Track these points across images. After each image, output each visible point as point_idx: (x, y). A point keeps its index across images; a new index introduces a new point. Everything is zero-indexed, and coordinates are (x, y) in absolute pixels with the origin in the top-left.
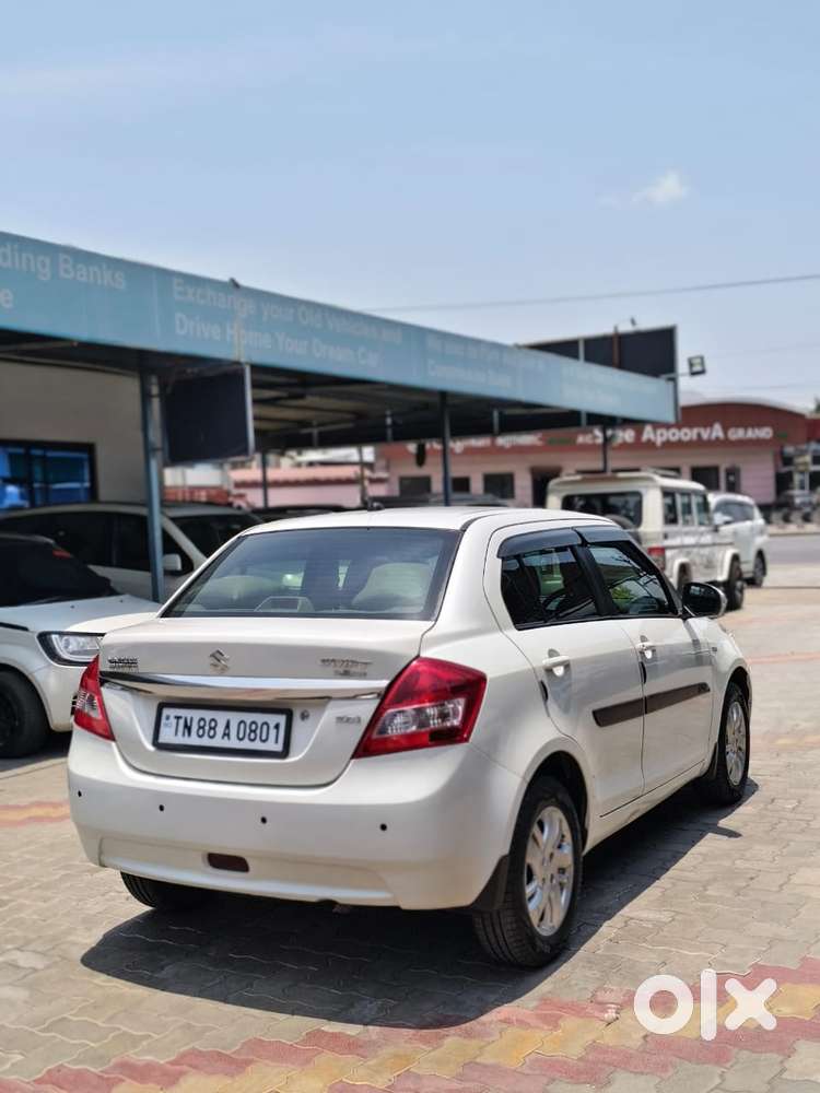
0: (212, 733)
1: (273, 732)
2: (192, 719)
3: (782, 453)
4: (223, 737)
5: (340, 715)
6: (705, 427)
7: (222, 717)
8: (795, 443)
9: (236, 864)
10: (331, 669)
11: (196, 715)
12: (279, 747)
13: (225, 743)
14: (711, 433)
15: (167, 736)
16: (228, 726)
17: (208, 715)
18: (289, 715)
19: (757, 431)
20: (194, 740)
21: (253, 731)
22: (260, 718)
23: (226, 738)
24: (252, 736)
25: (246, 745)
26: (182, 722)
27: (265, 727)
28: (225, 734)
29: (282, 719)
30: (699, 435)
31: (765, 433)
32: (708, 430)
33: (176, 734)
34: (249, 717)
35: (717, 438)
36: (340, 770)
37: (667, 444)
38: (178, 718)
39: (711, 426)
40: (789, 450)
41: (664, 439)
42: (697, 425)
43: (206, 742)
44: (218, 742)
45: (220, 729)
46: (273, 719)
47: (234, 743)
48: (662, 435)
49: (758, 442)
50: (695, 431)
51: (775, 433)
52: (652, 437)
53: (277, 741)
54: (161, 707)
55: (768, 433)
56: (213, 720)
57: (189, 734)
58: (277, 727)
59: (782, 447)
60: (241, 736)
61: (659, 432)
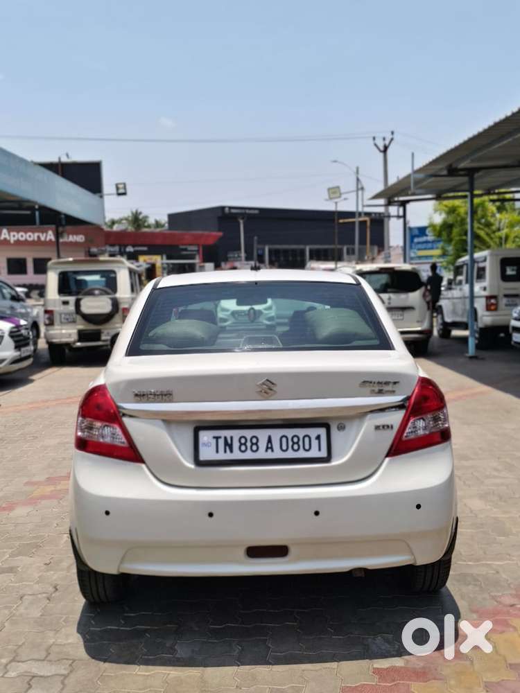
0: (254, 448)
1: (315, 443)
2: (232, 438)
3: (89, 252)
4: (266, 451)
5: (378, 424)
6: (43, 232)
7: (263, 435)
8: (97, 246)
9: (280, 551)
10: (368, 389)
11: (236, 434)
12: (324, 454)
13: (270, 455)
14: (46, 237)
15: (207, 453)
16: (270, 440)
17: (248, 433)
18: (328, 427)
19: (75, 237)
20: (237, 455)
21: (296, 443)
22: (301, 432)
23: (270, 451)
24: (296, 447)
25: (290, 454)
26: (221, 442)
27: (307, 440)
28: (267, 448)
29: (322, 432)
30: (39, 237)
31: (80, 238)
32: (45, 235)
33: (217, 451)
34: (290, 433)
35: (50, 240)
36: (377, 466)
37: (18, 242)
38: (217, 438)
39: (47, 232)
40: (94, 250)
41: (16, 238)
42: (38, 232)
43: (249, 455)
44: (262, 454)
45: (263, 444)
46: (313, 432)
47: (277, 454)
48: (14, 236)
49: (76, 244)
50: (36, 235)
51: (86, 238)
52: (7, 236)
53: (320, 449)
54: (197, 431)
55: (82, 239)
56: (254, 437)
57: (231, 451)
58: (318, 438)
59: (89, 248)
60: (284, 448)
61: (12, 234)
